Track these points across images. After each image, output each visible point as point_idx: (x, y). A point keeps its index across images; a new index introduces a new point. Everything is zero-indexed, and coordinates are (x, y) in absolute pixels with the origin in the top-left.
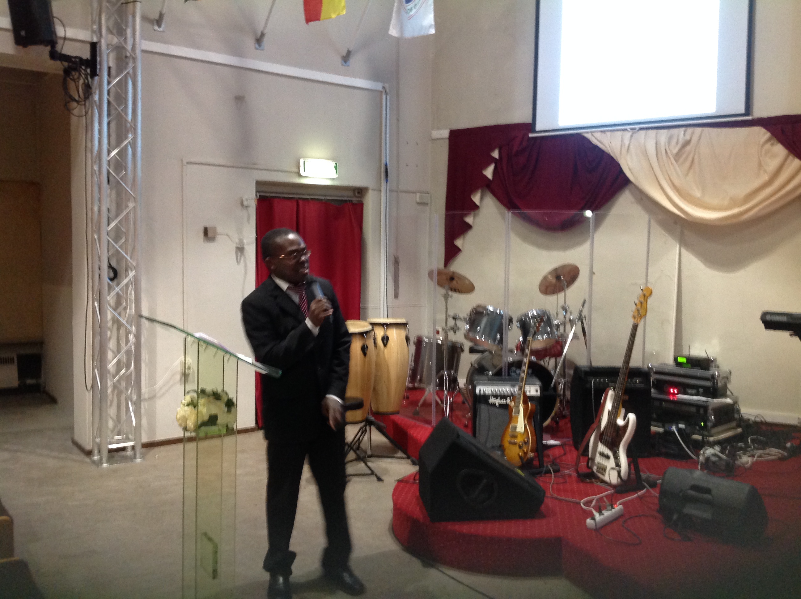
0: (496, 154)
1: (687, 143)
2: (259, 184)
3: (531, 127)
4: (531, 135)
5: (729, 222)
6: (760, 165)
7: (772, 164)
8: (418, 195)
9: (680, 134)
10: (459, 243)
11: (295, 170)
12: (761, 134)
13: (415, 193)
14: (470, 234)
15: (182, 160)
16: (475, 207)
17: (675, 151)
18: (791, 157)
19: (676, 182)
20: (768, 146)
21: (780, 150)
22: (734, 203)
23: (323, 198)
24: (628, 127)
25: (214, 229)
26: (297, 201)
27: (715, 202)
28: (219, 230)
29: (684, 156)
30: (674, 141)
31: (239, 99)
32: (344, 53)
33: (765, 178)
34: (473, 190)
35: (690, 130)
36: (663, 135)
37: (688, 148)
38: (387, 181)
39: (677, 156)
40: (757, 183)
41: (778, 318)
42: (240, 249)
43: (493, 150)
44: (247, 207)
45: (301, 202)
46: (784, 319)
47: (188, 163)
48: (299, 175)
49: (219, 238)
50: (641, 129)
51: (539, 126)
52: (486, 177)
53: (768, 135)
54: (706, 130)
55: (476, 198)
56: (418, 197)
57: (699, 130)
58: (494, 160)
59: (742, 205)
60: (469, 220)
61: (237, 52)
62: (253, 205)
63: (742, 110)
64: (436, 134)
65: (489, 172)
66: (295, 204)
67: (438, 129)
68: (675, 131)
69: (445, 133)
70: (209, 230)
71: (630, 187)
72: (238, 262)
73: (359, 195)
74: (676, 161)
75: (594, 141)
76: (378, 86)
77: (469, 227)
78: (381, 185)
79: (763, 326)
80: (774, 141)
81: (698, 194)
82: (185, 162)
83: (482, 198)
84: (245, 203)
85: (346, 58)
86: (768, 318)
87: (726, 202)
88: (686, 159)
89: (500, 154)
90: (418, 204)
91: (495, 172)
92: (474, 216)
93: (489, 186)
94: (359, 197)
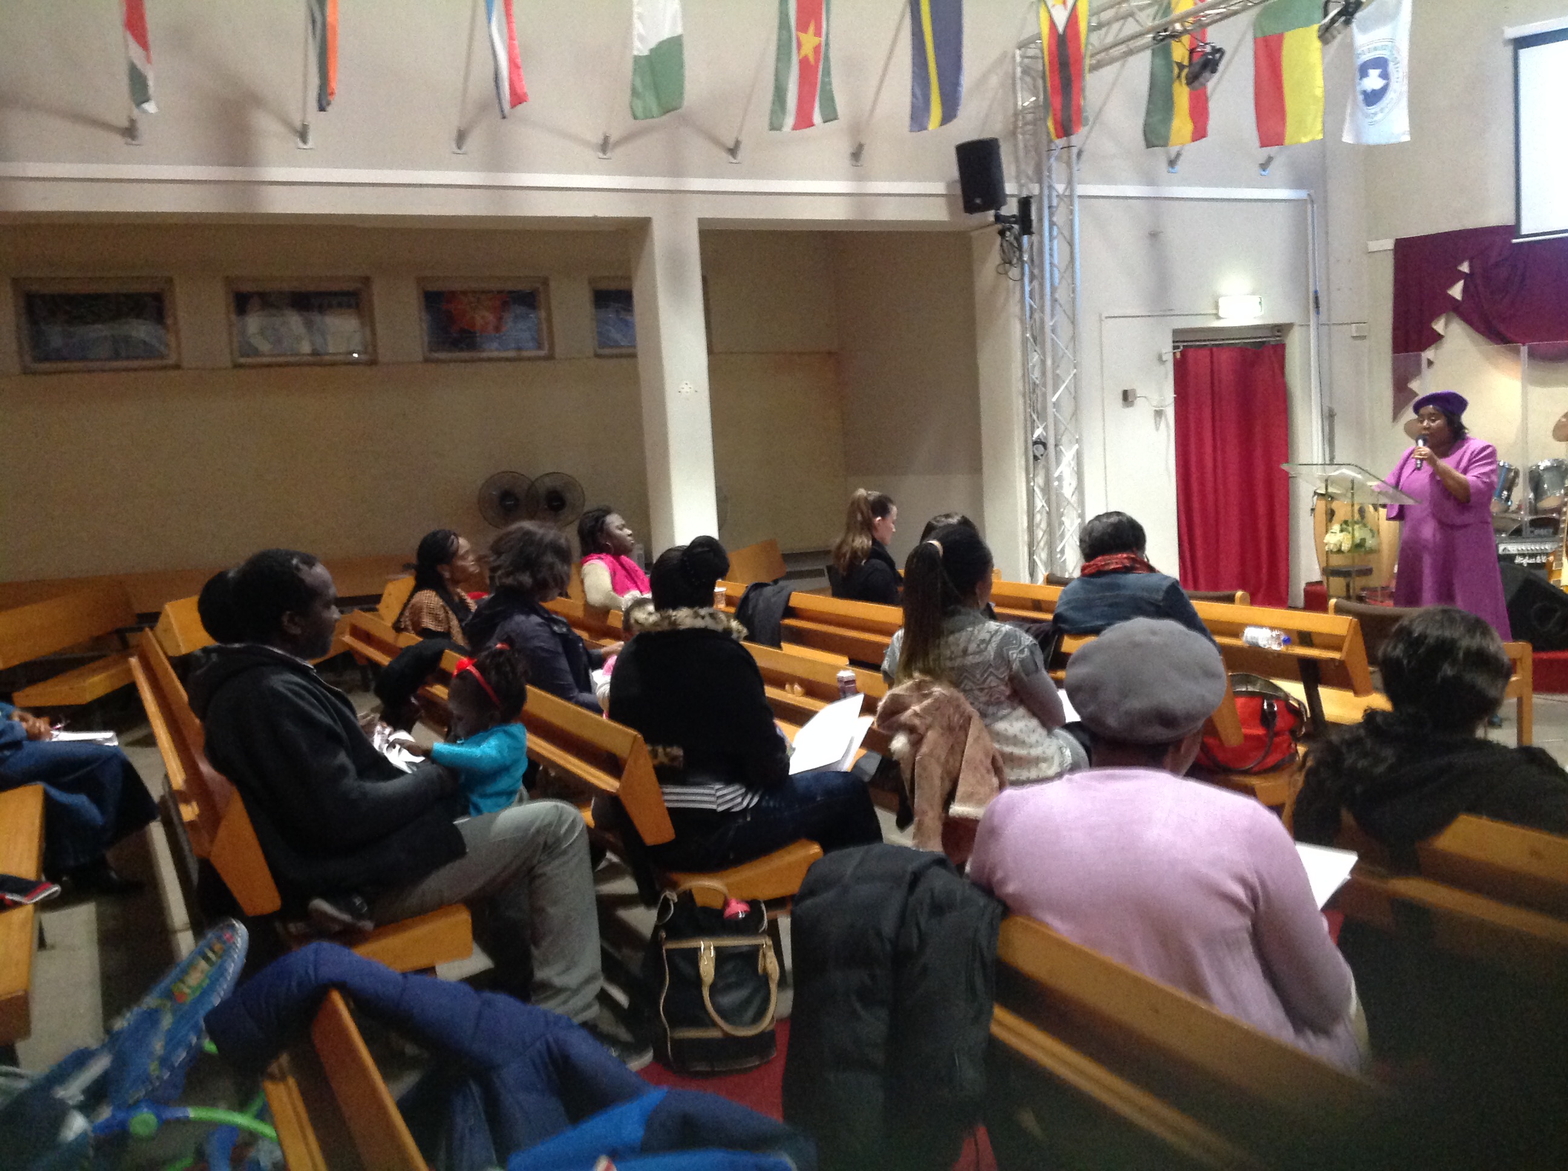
0: (1465, 268)
2: (1175, 332)
3: (1514, 230)
4: (1514, 241)
8: (1353, 326)
10: (1413, 385)
11: (1214, 312)
13: (1351, 324)
14: (1429, 373)
15: (1100, 316)
16: (1437, 338)
23: (1237, 341)
25: (1134, 391)
28: (1141, 393)
31: (1154, 236)
32: (1262, 161)
34: (1435, 316)
38: (1318, 313)
42: (1159, 413)
43: (1461, 262)
44: (1165, 361)
45: (1215, 349)
47: (1106, 318)
48: (1218, 317)
49: (1139, 402)
51: (1526, 229)
52: (1452, 300)
55: (1439, 326)
56: (1354, 330)
58: (1462, 275)
60: (1429, 354)
61: (1151, 181)
62: (1169, 358)
64: (1374, 246)
65: (1456, 291)
66: (1207, 353)
67: (1377, 238)
69: (1389, 244)
70: (1129, 394)
72: (1157, 429)
73: (1279, 334)
76: (1301, 194)
77: (1428, 364)
78: (1309, 321)
82: (1103, 318)
83: (1446, 325)
84: (1164, 358)
85: (1264, 166)
89: (1471, 267)
90: (1354, 337)
91: (1465, 290)
92: (1436, 349)
93: (1456, 309)
94: (1279, 336)
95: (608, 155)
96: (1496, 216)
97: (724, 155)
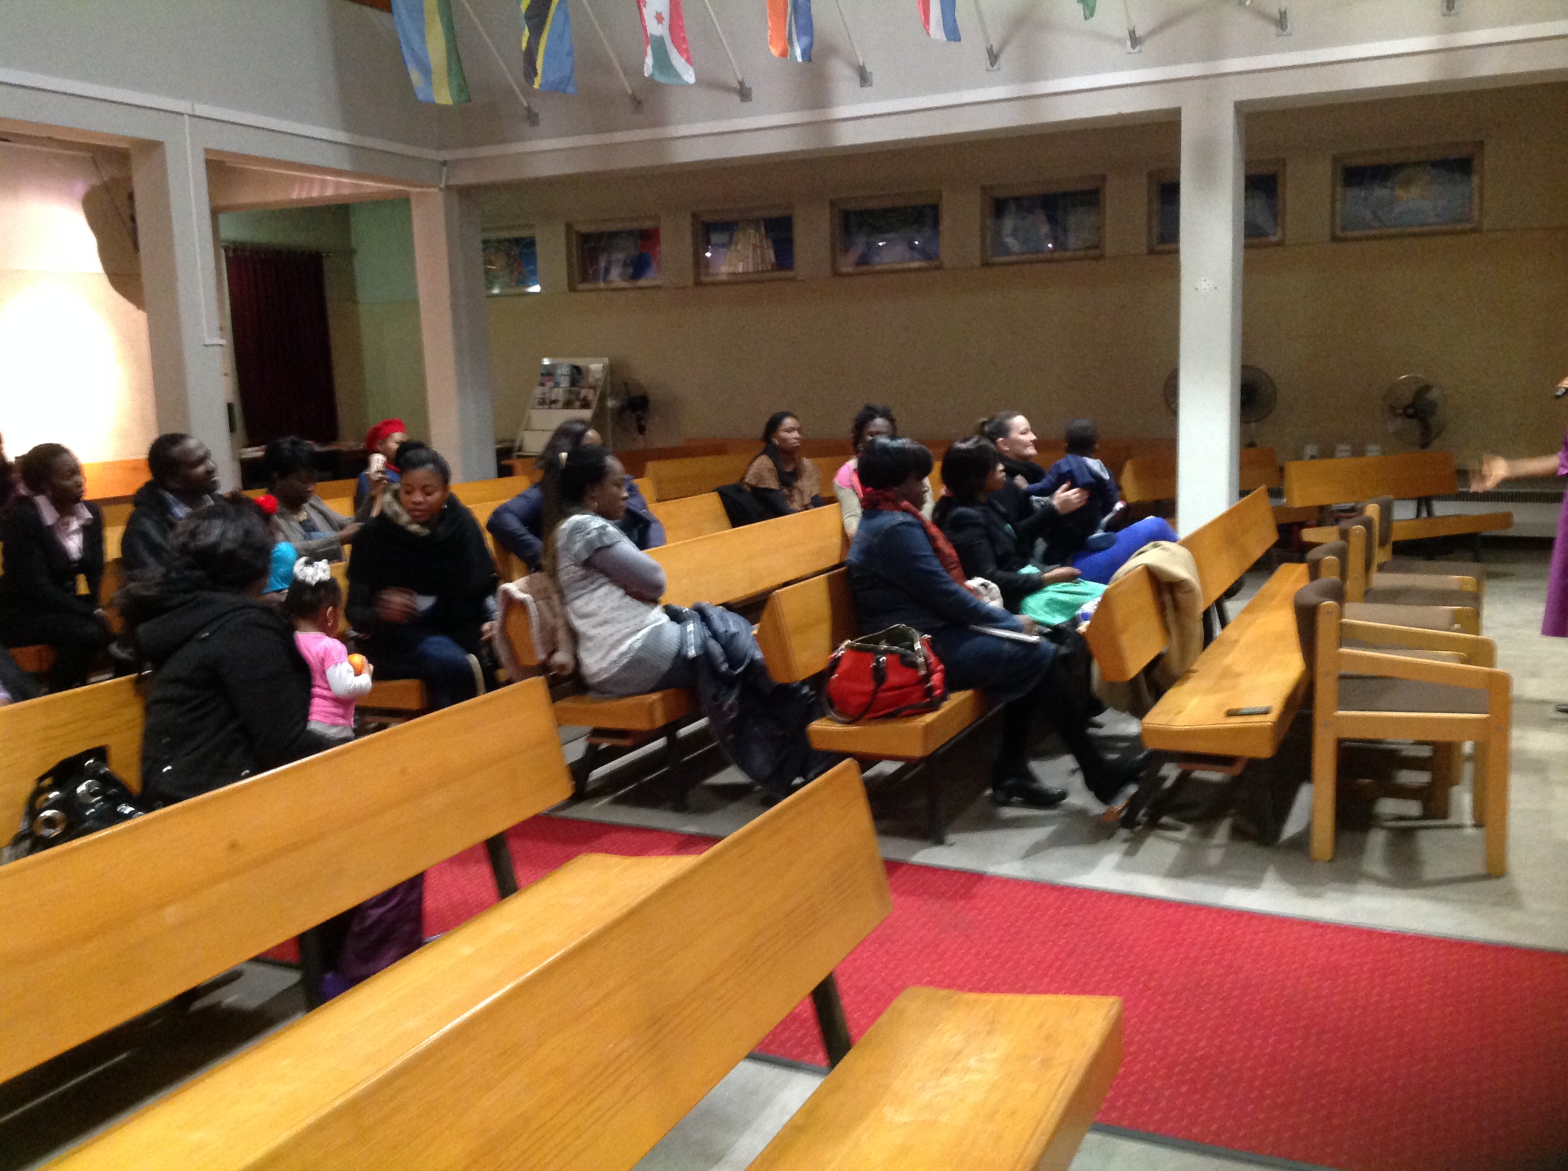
95: (1138, 48)
97: (1273, 29)
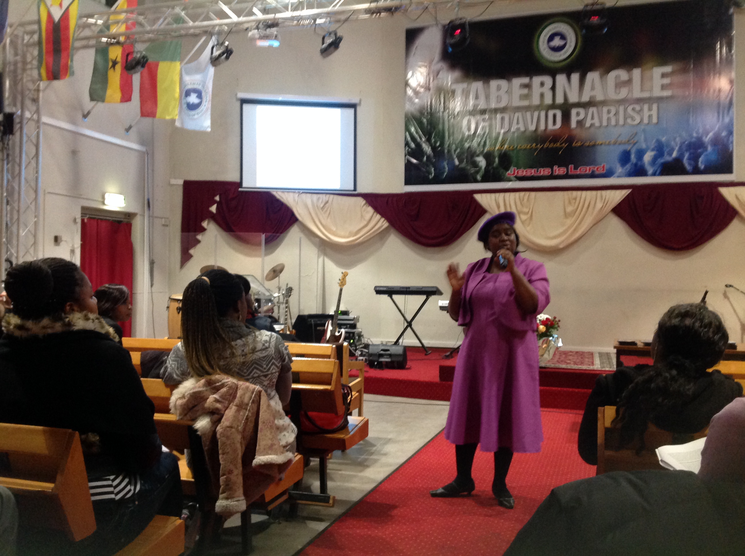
0: (217, 198)
1: (327, 202)
2: (83, 208)
3: (240, 184)
4: (240, 189)
5: (348, 244)
6: (362, 216)
7: (368, 216)
8: (163, 220)
9: (324, 198)
10: (192, 251)
11: (102, 200)
12: (361, 201)
13: (162, 218)
14: (199, 246)
15: (44, 191)
16: (203, 230)
17: (322, 206)
18: (375, 214)
19: (323, 222)
20: (365, 207)
21: (370, 210)
22: (351, 235)
23: (110, 218)
24: (297, 191)
25: (61, 237)
26: (98, 219)
27: (342, 233)
28: (64, 238)
29: (325, 209)
30: (321, 201)
31: (74, 153)
32: (127, 127)
33: (365, 223)
34: (203, 220)
35: (328, 196)
36: (315, 197)
37: (327, 205)
38: (149, 210)
39: (323, 208)
40: (362, 225)
41: (382, 289)
42: (72, 252)
43: (216, 196)
44: (77, 223)
45: (99, 221)
46: (385, 289)
47: (48, 193)
48: (104, 204)
49: (63, 244)
50: (303, 193)
51: (245, 184)
52: (211, 213)
53: (364, 202)
54: (336, 197)
55: (205, 224)
56: (163, 221)
57: (332, 196)
58: (215, 202)
59: (353, 236)
60: (199, 237)
61: (73, 122)
62: (79, 221)
63: (352, 188)
64: (173, 181)
65: (213, 209)
66: (96, 222)
67: (175, 178)
68: (321, 196)
69: (181, 182)
70: (58, 238)
71: (297, 223)
73: (128, 218)
74: (322, 211)
75: (278, 197)
76: (143, 149)
77: (198, 242)
78: (144, 213)
79: (375, 293)
80: (367, 205)
81: (334, 229)
82: (46, 192)
83: (208, 224)
84: (77, 221)
85: (128, 130)
86: (378, 289)
87: (347, 234)
88: (326, 211)
89: (220, 198)
90: (164, 225)
91: (217, 208)
92: (202, 235)
93: (213, 217)
94: (128, 219)
96: (232, 177)
